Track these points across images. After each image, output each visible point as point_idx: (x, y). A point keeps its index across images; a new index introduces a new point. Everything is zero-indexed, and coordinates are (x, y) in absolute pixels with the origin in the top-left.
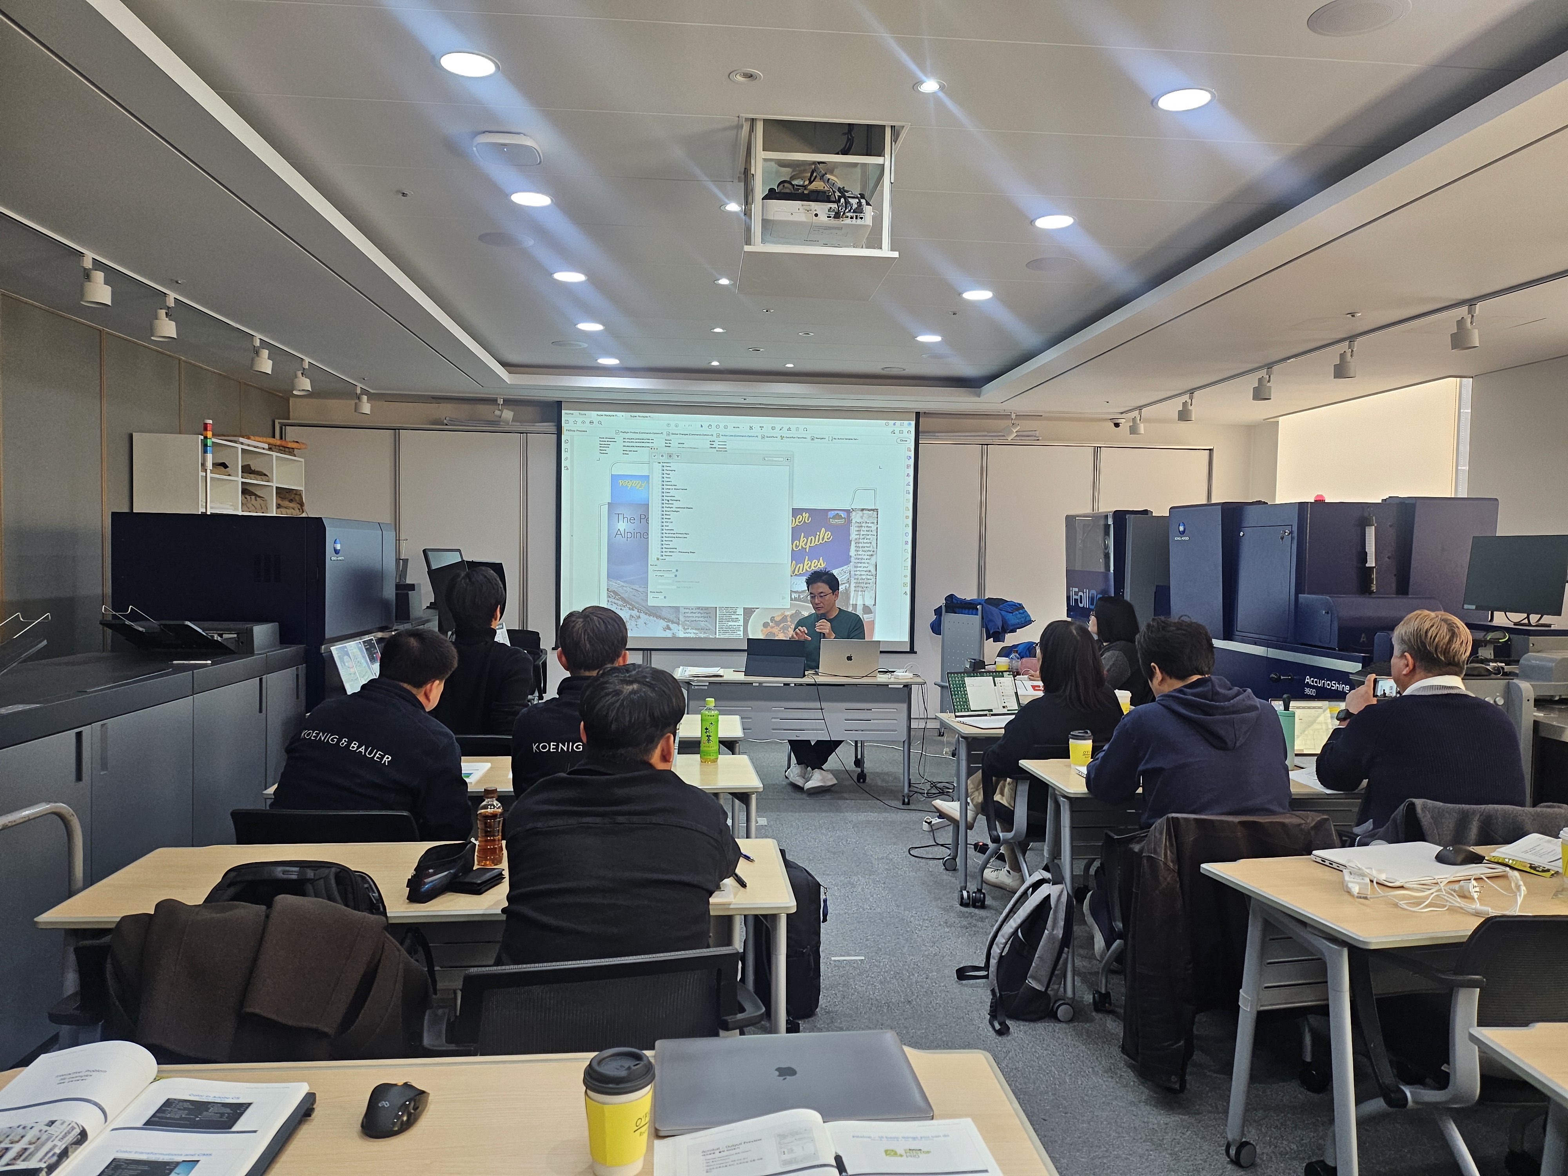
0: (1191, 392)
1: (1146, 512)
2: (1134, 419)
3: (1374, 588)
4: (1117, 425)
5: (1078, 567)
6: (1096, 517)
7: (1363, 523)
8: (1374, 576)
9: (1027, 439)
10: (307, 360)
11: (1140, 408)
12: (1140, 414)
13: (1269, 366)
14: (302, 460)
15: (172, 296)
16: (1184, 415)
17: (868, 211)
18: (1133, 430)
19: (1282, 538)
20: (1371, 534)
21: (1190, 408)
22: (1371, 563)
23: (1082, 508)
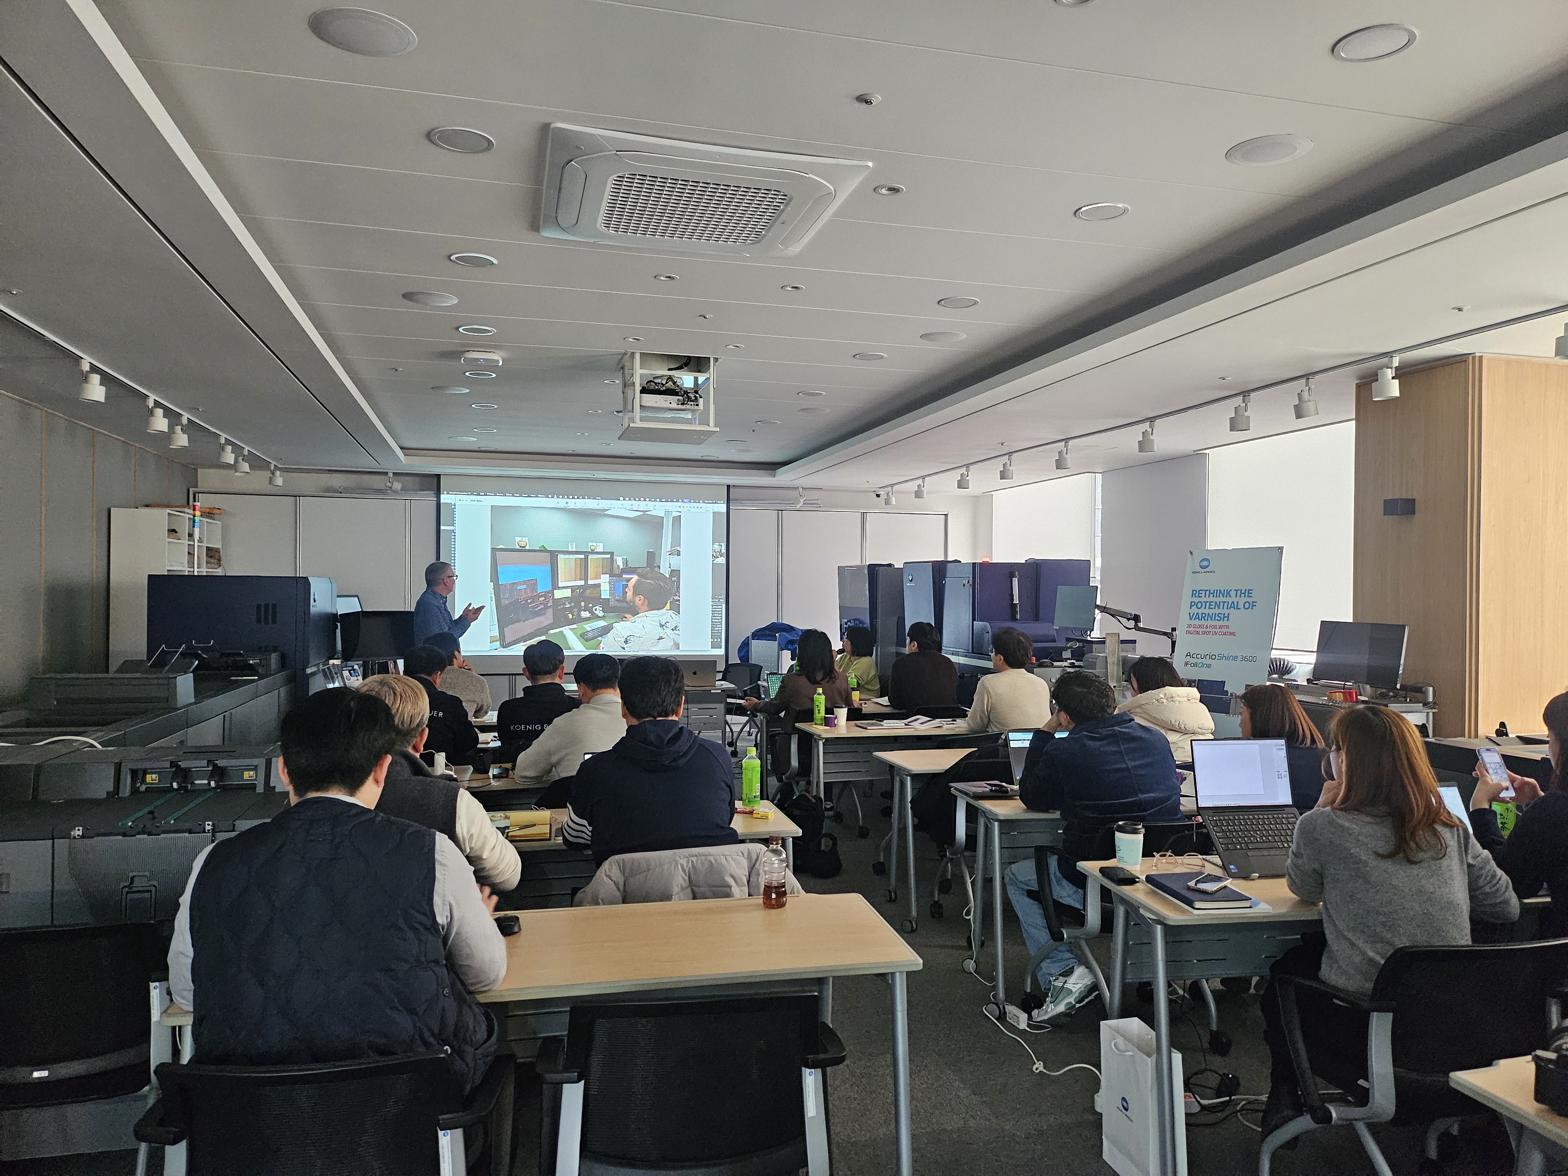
0: (924, 477)
1: (890, 565)
2: (888, 494)
3: (1018, 617)
4: (878, 496)
5: (847, 605)
6: (859, 568)
7: (1012, 576)
8: (1018, 609)
9: (813, 506)
10: (247, 448)
11: (892, 485)
12: (892, 490)
13: (968, 466)
14: (220, 523)
15: (186, 416)
16: (918, 494)
17: (701, 401)
18: (887, 502)
19: (964, 585)
20: (1015, 582)
21: (923, 489)
22: (1016, 601)
23: (854, 561)
